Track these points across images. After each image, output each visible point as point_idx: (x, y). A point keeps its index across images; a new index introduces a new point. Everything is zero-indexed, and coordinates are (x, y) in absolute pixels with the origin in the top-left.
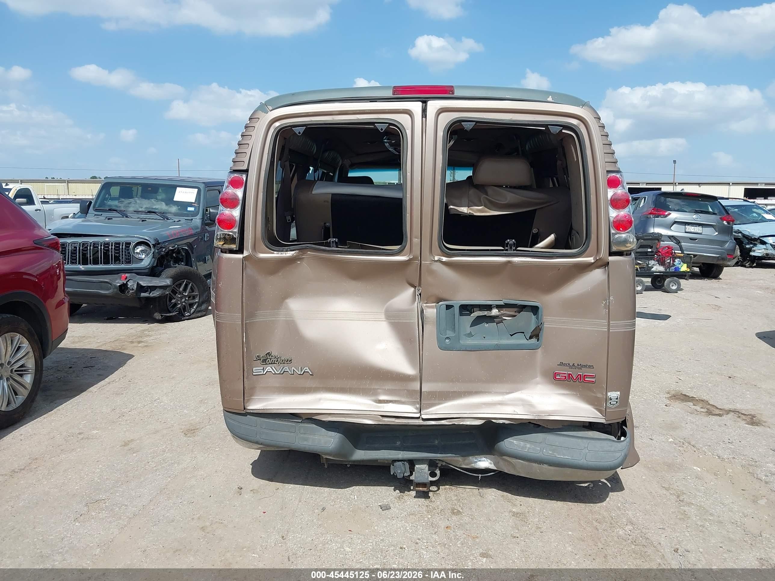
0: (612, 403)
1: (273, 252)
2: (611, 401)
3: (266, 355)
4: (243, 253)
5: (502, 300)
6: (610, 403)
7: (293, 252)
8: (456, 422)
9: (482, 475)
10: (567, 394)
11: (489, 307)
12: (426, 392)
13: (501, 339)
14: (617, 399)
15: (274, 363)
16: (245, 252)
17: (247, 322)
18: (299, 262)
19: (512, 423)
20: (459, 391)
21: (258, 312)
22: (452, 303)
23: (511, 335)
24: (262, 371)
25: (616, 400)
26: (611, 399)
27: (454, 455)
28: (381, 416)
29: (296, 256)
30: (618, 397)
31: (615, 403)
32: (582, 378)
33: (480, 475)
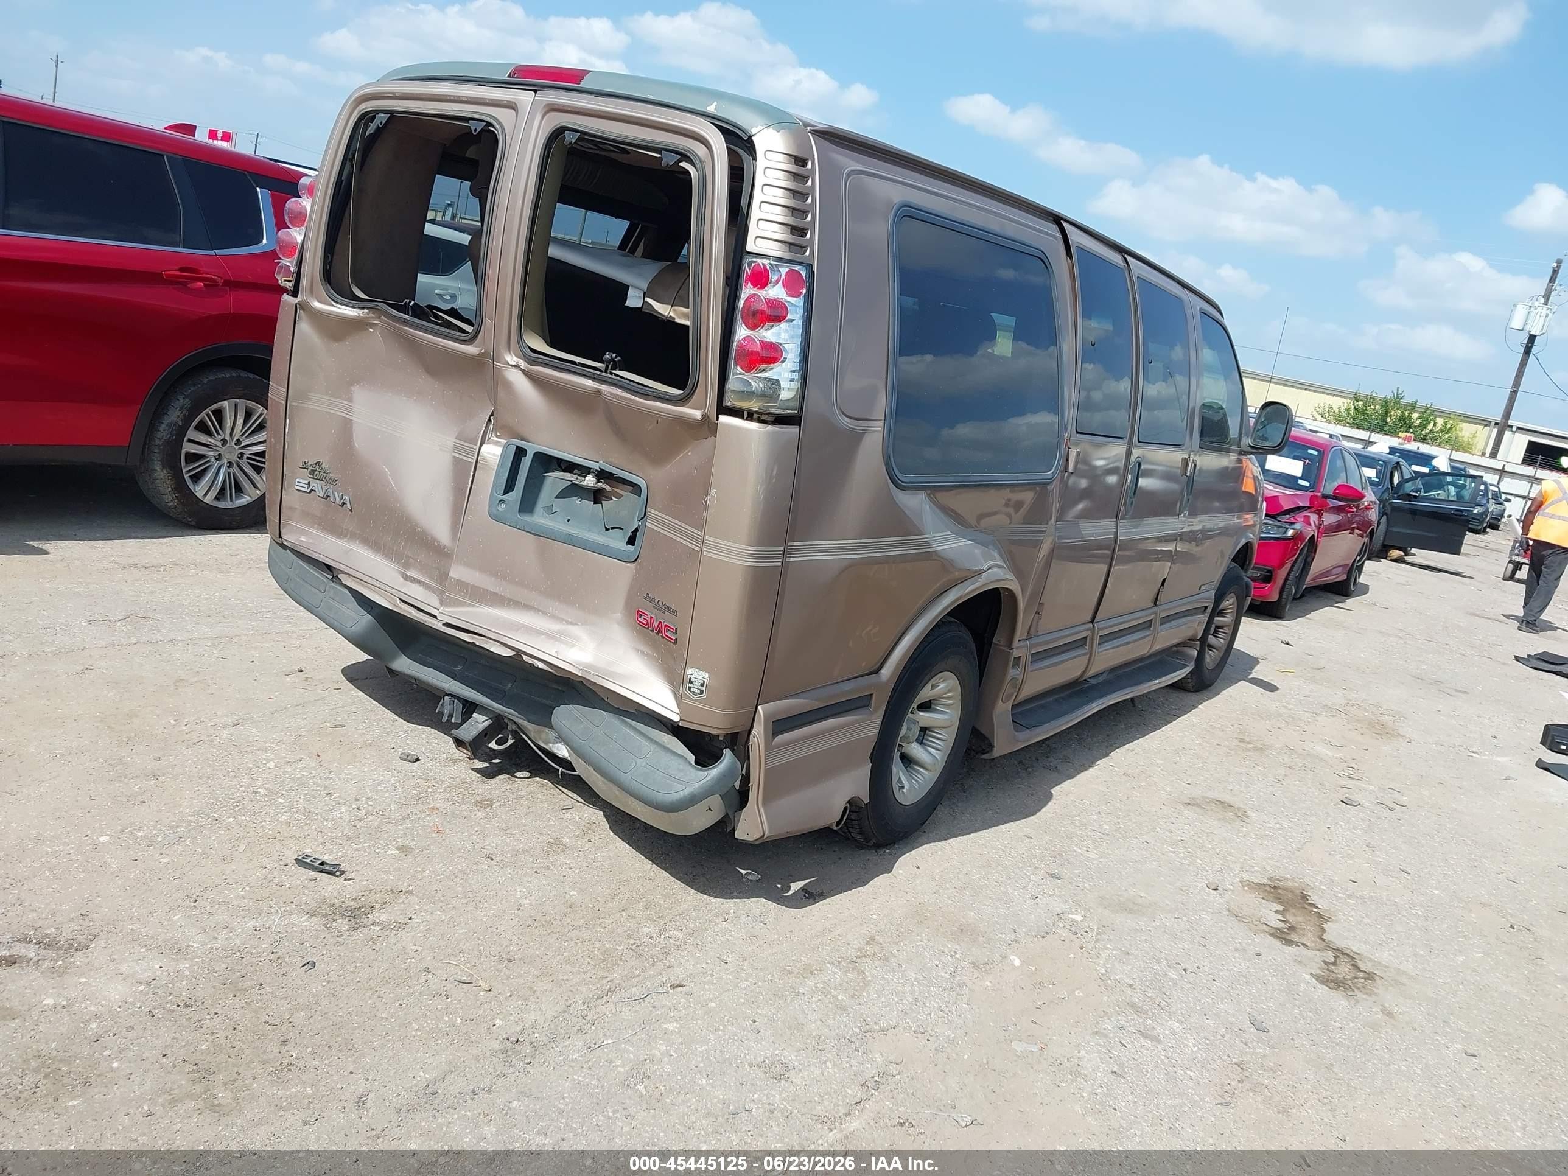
0: (692, 689)
1: (334, 304)
2: (690, 685)
3: (316, 463)
4: (296, 296)
5: (598, 462)
6: (689, 688)
7: (360, 311)
8: (478, 641)
9: (563, 770)
10: (647, 655)
11: (585, 471)
12: (454, 579)
13: (589, 531)
14: (702, 685)
15: (322, 480)
16: (299, 295)
17: (294, 404)
18: (372, 330)
19: (551, 670)
20: (501, 595)
21: (313, 394)
22: (527, 446)
23: (607, 529)
24: (307, 486)
25: (701, 688)
26: (691, 682)
27: (516, 714)
28: (400, 599)
29: (364, 318)
30: (704, 682)
31: (699, 692)
32: (663, 628)
33: (560, 769)
